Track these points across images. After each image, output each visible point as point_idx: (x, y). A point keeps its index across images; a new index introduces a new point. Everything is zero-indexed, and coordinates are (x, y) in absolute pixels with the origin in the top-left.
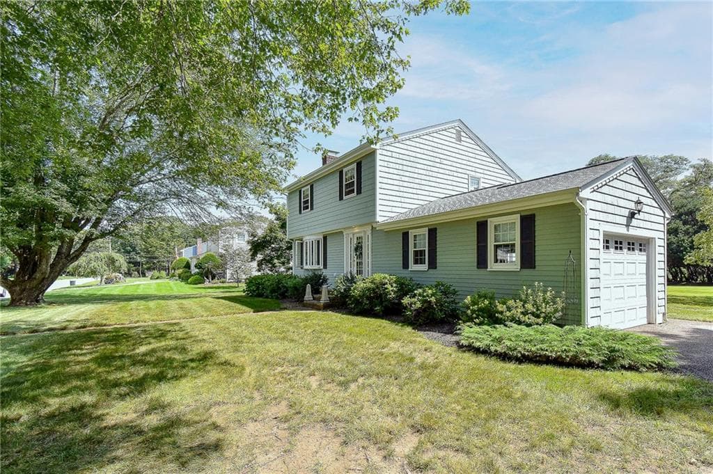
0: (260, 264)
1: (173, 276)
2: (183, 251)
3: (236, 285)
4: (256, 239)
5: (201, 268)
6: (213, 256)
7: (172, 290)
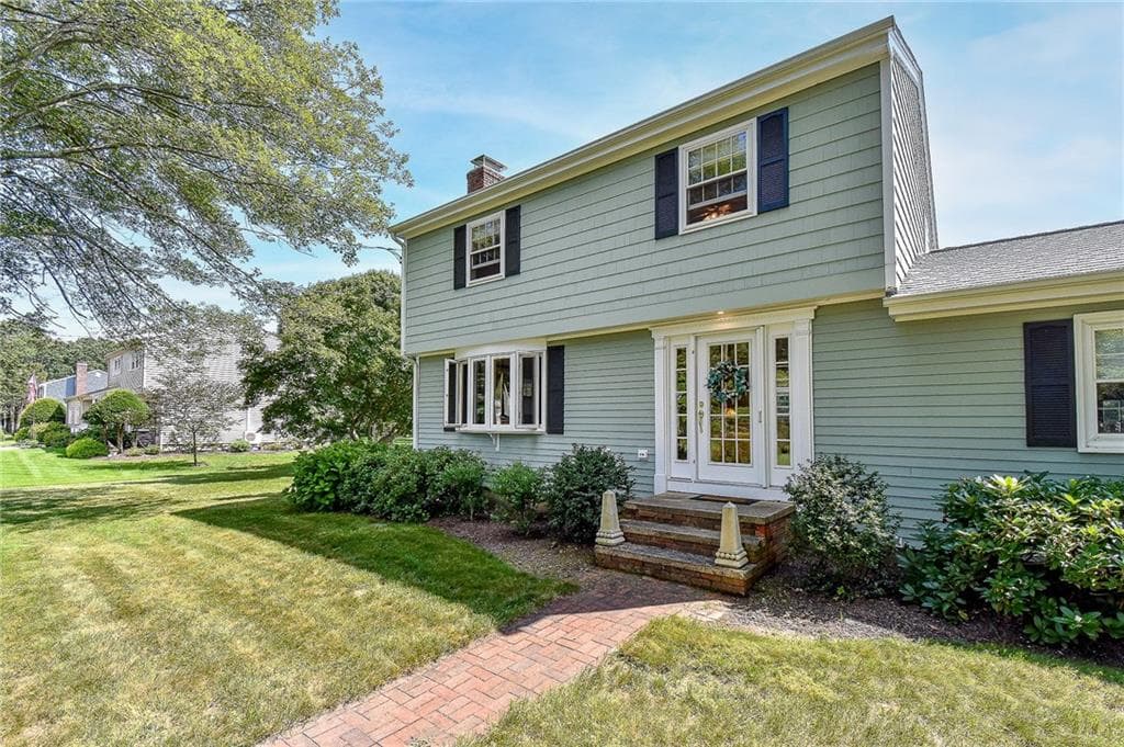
0: (269, 415)
1: (25, 436)
2: (45, 385)
3: (190, 458)
4: (261, 360)
5: (100, 421)
6: (128, 396)
7: (28, 474)
